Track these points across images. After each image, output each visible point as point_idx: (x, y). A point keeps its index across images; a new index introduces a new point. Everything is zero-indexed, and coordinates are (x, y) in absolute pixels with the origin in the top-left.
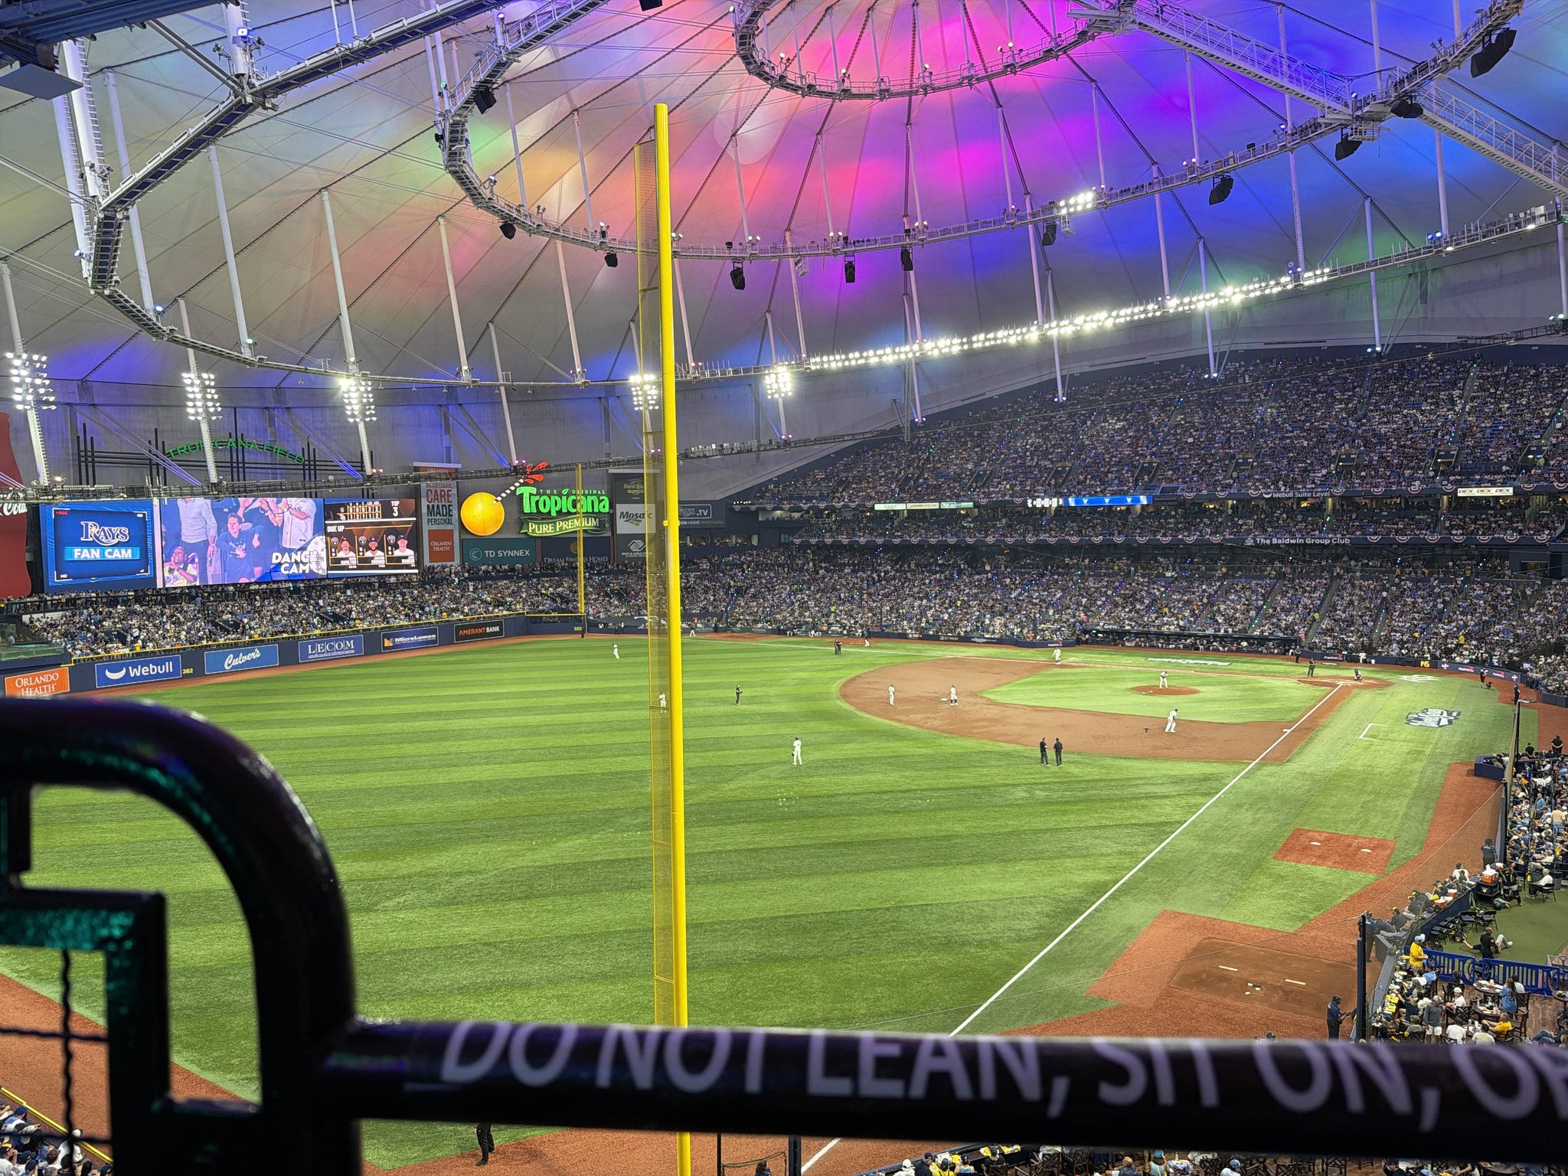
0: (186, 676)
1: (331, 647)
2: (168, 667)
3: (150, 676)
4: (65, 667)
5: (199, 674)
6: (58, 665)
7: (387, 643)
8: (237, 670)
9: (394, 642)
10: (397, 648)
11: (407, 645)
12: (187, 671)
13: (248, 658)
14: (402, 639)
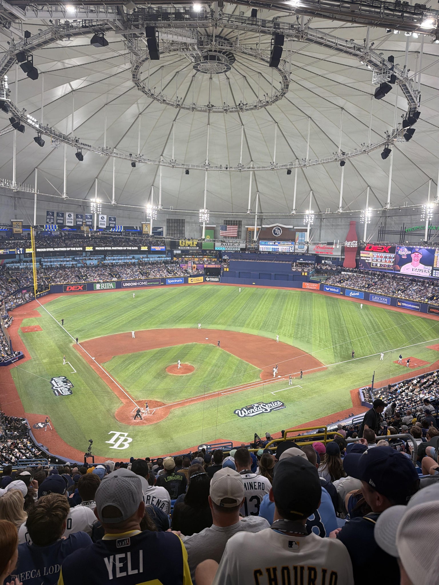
0: (341, 294)
1: (380, 299)
2: (337, 291)
3: (334, 292)
4: (319, 284)
5: (344, 295)
7: (399, 304)
8: (352, 297)
9: (402, 304)
10: (402, 307)
11: (406, 307)
12: (342, 293)
14: (405, 304)
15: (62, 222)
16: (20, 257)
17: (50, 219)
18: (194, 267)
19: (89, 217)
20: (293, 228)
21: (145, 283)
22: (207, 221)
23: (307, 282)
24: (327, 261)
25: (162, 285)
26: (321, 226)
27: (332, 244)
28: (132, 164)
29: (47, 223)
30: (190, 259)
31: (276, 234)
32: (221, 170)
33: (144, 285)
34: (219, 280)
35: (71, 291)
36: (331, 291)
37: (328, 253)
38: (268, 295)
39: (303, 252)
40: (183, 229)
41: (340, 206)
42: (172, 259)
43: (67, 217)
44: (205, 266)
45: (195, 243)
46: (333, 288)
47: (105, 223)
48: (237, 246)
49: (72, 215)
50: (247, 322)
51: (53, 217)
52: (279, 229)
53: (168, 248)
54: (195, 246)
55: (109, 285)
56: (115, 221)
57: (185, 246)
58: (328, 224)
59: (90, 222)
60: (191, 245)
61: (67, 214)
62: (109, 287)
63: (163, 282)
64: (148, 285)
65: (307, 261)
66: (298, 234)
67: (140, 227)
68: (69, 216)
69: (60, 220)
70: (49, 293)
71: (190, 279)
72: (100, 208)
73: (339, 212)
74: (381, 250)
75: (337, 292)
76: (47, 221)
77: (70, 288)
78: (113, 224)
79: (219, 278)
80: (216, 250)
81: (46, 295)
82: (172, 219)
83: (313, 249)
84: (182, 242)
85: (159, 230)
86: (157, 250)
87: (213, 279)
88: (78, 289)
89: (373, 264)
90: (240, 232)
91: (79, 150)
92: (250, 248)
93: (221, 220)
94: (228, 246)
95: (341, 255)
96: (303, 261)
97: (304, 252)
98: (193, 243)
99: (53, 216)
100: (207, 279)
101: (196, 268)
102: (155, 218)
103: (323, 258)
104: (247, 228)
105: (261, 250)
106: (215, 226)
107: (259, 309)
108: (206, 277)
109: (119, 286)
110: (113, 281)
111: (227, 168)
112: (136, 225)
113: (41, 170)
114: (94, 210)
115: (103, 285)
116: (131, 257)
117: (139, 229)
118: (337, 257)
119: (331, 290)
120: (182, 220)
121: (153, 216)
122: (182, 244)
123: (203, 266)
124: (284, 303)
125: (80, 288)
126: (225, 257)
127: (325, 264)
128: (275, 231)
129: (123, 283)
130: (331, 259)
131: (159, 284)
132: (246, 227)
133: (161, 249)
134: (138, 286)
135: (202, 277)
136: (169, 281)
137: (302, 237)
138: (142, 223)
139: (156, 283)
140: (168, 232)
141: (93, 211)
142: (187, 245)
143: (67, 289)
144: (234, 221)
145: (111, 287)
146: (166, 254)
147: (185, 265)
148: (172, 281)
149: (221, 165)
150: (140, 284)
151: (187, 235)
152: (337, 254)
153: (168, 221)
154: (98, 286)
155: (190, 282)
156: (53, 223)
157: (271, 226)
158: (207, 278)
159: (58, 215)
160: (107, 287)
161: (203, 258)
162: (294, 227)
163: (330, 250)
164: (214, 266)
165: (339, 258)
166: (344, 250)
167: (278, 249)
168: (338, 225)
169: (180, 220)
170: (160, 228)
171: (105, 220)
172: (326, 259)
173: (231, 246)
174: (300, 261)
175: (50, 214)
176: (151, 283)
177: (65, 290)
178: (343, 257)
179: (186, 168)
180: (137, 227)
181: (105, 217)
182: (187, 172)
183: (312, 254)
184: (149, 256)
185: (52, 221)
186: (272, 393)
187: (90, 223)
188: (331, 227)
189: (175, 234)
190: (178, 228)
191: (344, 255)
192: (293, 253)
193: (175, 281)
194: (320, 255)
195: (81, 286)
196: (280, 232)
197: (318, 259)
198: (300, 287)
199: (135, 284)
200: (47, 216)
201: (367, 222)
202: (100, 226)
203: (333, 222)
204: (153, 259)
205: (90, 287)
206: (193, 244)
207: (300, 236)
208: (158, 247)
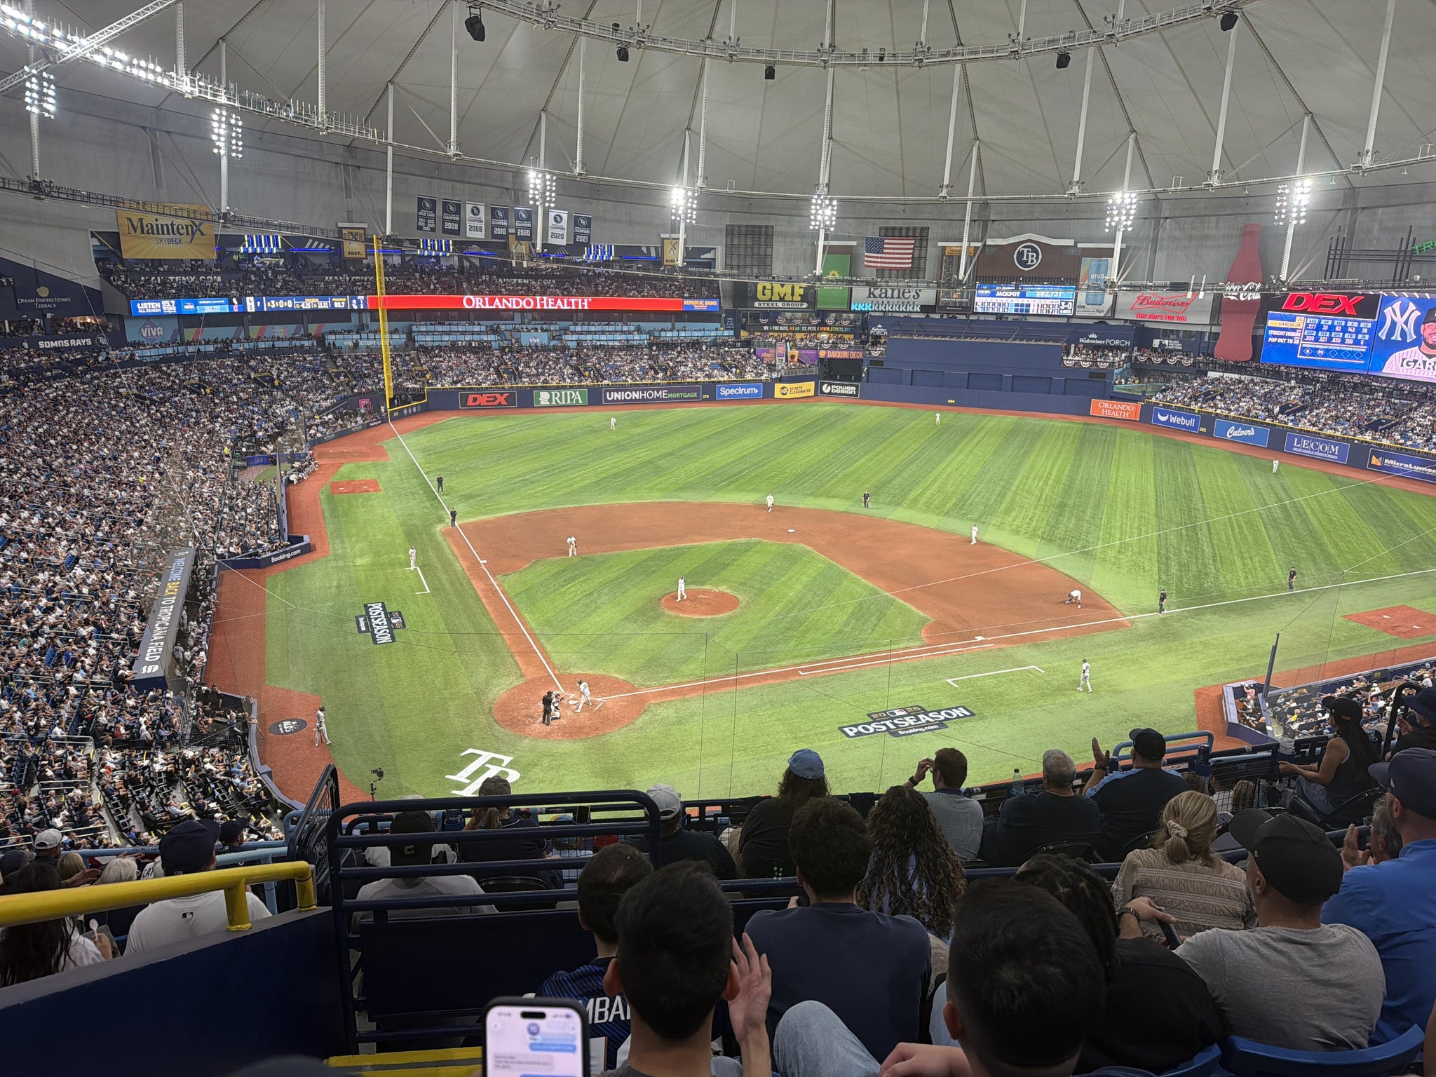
0: (1201, 433)
1: (1315, 446)
2: (1192, 423)
3: (1180, 425)
4: (1140, 403)
5: (1209, 435)
6: (1136, 401)
7: (1375, 461)
8: (1234, 441)
9: (1383, 462)
10: (1384, 470)
11: (1398, 470)
12: (1203, 430)
13: (1244, 433)
14: (1393, 462)
15: (456, 227)
16: (360, 320)
17: (427, 218)
18: (793, 357)
19: (524, 215)
20: (1075, 246)
21: (662, 394)
22: (832, 226)
23: (1104, 398)
24: (1166, 342)
25: (706, 400)
26: (1155, 240)
27: (1183, 287)
28: (619, 52)
29: (420, 228)
30: (785, 335)
31: (1024, 264)
32: (865, 65)
33: (658, 398)
34: (857, 391)
35: (479, 407)
36: (1172, 424)
37: (1172, 318)
38: (985, 431)
39: (1098, 314)
40: (769, 252)
41: (1216, 166)
42: (737, 335)
43: (469, 215)
44: (822, 354)
45: (799, 291)
46: (1180, 416)
47: (565, 233)
48: (911, 300)
49: (482, 209)
50: (914, 494)
51: (433, 215)
52: (1034, 250)
53: (728, 306)
54: (799, 299)
55: (571, 395)
56: (589, 226)
57: (770, 300)
58: (1177, 233)
59: (527, 228)
60: (788, 298)
61: (469, 207)
62: (572, 400)
63: (709, 392)
64: (670, 399)
65: (1108, 341)
66: (1087, 264)
67: (656, 248)
68: (472, 211)
69: (452, 221)
70: (425, 409)
71: (778, 386)
72: (551, 191)
73: (1209, 185)
74: (1333, 307)
75: (1189, 427)
76: (420, 224)
77: (475, 400)
78: (583, 234)
79: (857, 387)
80: (854, 312)
81: (417, 413)
82: (739, 226)
83: (1129, 306)
84: (764, 288)
85: (706, 256)
86: (696, 308)
87: (840, 390)
88: (495, 403)
89: (1303, 348)
90: (923, 261)
91: (475, 12)
92: (947, 305)
93: (870, 226)
94: (886, 300)
95: (1211, 325)
96: (1098, 339)
97: (1102, 315)
98: (793, 288)
99: (435, 213)
100: (826, 389)
101: (796, 359)
102: (691, 218)
103: (1155, 333)
104: (944, 248)
105: (980, 310)
106: (854, 243)
107: (955, 464)
108: (822, 384)
109: (596, 398)
110: (583, 387)
111: (881, 59)
112: (647, 243)
113: (406, 90)
114: (537, 197)
115: (556, 395)
116: (632, 328)
117: (653, 254)
118: (1199, 329)
119: (1173, 420)
120: (767, 227)
121: (686, 214)
122: (764, 294)
123: (817, 354)
124: (1027, 453)
125: (501, 399)
126: (878, 330)
127: (1164, 351)
128: (1021, 254)
129: (606, 392)
130: (1181, 335)
131: (698, 397)
132: (941, 244)
133: (708, 306)
134: (643, 401)
135: (813, 383)
136: (725, 392)
137: (1098, 272)
138: (663, 236)
139: (689, 395)
140: (729, 262)
141: (534, 199)
142: (776, 297)
143: (470, 402)
144: (908, 229)
145: (577, 401)
146: (723, 321)
147: (768, 352)
148: (732, 391)
149: (865, 50)
150: (650, 395)
151: (778, 269)
152: (1199, 320)
153: (731, 231)
154: (544, 397)
155: (778, 394)
156: (433, 230)
157: (1011, 240)
158: (825, 387)
159: (445, 210)
160: (566, 401)
161: (817, 332)
162: (1076, 243)
163: (1177, 308)
164: (845, 355)
165: (1202, 333)
166: (1220, 307)
167: (1028, 305)
168: (1207, 237)
169: (760, 227)
170: (708, 251)
171: (564, 223)
172: (1166, 334)
173: (896, 300)
174: (1088, 341)
175: (427, 205)
176: (678, 395)
177: (464, 404)
178: (1215, 329)
179: (766, 62)
180: (648, 248)
181: (565, 215)
182: (770, 74)
183: (1126, 321)
184: (679, 325)
185: (431, 224)
186: (949, 681)
187: (527, 233)
188: (1187, 244)
189: (745, 266)
190: (756, 251)
191: (1218, 325)
192: (1069, 317)
193: (741, 391)
194: (1148, 325)
195: (502, 394)
196: (1037, 258)
197: (1141, 335)
198: (1084, 411)
199: (636, 395)
200: (419, 211)
201: (1295, 222)
202: (552, 241)
203: (1192, 229)
204: (688, 334)
205: (524, 400)
206: (793, 294)
207: (1094, 269)
208: (701, 302)
